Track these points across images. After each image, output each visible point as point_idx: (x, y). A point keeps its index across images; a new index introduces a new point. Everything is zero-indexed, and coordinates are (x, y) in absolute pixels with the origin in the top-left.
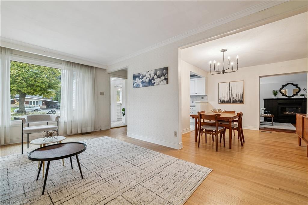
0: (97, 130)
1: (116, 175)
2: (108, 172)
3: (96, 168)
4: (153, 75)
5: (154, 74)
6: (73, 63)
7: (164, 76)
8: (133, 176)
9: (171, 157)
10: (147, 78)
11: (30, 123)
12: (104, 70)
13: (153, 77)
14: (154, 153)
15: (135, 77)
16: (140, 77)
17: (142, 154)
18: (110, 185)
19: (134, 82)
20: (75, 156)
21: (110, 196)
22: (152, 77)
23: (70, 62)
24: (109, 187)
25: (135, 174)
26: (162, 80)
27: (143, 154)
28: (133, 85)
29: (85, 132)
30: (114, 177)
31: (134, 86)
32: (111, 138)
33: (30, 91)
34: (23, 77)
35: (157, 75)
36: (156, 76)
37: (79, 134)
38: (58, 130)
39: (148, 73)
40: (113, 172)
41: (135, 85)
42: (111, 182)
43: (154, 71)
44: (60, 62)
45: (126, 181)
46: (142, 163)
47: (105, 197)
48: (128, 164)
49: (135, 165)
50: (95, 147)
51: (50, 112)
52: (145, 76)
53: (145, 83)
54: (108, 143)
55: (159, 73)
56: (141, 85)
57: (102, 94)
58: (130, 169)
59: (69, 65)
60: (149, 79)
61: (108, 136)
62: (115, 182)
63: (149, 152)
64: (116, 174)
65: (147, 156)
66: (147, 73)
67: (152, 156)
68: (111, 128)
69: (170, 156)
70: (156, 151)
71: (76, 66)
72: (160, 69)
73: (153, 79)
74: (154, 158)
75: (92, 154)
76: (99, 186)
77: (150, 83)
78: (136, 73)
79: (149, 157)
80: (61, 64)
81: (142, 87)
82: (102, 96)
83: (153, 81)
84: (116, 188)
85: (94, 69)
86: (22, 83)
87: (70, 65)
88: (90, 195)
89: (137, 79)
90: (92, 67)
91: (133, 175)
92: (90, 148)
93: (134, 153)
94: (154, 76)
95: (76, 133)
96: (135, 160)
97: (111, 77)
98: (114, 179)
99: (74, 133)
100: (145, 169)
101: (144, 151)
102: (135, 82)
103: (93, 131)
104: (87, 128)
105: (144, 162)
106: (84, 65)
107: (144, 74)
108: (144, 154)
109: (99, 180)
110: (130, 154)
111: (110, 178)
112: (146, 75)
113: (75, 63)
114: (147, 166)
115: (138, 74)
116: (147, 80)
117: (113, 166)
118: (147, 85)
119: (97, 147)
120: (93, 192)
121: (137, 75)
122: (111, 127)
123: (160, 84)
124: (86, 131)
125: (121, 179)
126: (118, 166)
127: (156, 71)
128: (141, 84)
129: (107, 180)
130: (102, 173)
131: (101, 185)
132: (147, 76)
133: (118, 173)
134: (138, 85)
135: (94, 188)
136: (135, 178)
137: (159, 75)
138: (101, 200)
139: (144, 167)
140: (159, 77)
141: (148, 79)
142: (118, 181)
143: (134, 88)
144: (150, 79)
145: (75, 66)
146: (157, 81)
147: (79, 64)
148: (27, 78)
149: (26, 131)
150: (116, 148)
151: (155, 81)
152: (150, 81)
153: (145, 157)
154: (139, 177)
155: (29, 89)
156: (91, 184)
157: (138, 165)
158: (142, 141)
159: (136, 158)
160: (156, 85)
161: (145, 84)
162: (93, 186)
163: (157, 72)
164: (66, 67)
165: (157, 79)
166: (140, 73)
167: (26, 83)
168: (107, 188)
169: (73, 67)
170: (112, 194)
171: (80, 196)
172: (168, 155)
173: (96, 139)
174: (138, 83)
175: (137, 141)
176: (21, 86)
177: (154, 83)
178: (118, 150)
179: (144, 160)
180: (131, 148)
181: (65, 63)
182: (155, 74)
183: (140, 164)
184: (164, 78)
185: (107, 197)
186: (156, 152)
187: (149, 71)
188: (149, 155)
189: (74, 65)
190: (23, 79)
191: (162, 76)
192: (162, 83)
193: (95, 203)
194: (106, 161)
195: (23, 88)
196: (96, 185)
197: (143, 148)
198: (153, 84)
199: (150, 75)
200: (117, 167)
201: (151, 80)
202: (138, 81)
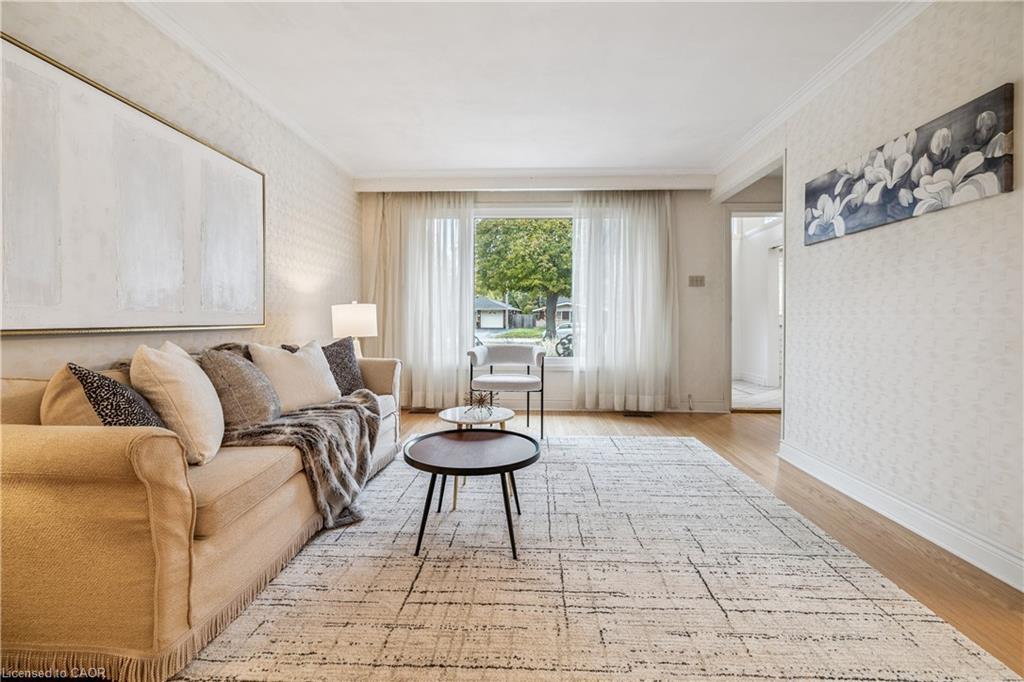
0: (676, 408)
1: (612, 601)
2: (594, 574)
3: (574, 540)
4: (909, 158)
5: (913, 154)
6: (601, 192)
7: (982, 145)
8: (669, 643)
9: (989, 659)
10: (871, 186)
11: (496, 365)
12: (705, 193)
13: (910, 171)
14: (862, 583)
15: (812, 195)
16: (838, 190)
17: (789, 562)
18: (562, 626)
19: (809, 219)
20: (499, 475)
21: (530, 669)
22: (899, 170)
23: (595, 192)
24: (556, 632)
25: (683, 639)
26: (967, 177)
27: (796, 563)
28: (806, 229)
29: (635, 410)
30: (599, 603)
31: (807, 236)
32: (707, 448)
33: (563, 287)
34: (550, 256)
35: (931, 157)
36: (924, 163)
37: (618, 412)
38: (542, 391)
39: (880, 158)
40: (612, 580)
41: (812, 230)
42: (572, 617)
43: (913, 135)
44: (566, 197)
45: (625, 650)
46: (754, 604)
47: (514, 663)
48: (688, 578)
49: (717, 601)
50: (630, 465)
51: (564, 341)
52: (862, 177)
53: (861, 213)
54: (680, 463)
55: (945, 138)
56: (840, 226)
57: (697, 282)
58: (678, 603)
59: (591, 203)
60: (886, 186)
61: (699, 438)
62: (587, 626)
63: (842, 563)
64: (614, 594)
65: (813, 581)
66: (873, 158)
67: (842, 589)
68: (734, 411)
69: (975, 648)
70: (886, 575)
71: (611, 199)
72: (947, 119)
73: (908, 182)
74: (846, 607)
75: (603, 486)
76: (534, 608)
77: (892, 206)
78: (818, 173)
79: (821, 594)
80: (572, 202)
81: (846, 234)
82: (696, 290)
83: (904, 196)
84: (571, 653)
85: (667, 197)
86: (549, 269)
87: (594, 201)
88: (486, 624)
89: (824, 199)
90: (660, 193)
91: (669, 638)
92: (612, 466)
93: (750, 541)
94: (915, 162)
95: (610, 408)
96: (732, 572)
97: (733, 214)
98: (594, 610)
99: (603, 406)
100: (751, 643)
101: (815, 550)
102: (814, 218)
103: (660, 408)
104: (640, 397)
105: (768, 605)
106: (634, 191)
107: (854, 169)
108: (803, 564)
109: (549, 588)
110: (731, 540)
111: (582, 601)
112: (868, 170)
113: (607, 192)
114: (771, 633)
115: (826, 178)
116: (874, 197)
117: (630, 558)
118: (870, 219)
119: (636, 469)
120: (503, 616)
121: (824, 182)
122: (734, 406)
123: (955, 199)
124: (638, 407)
125: (612, 626)
126: (646, 568)
127: (925, 133)
128: (840, 219)
129: (569, 602)
130: (575, 567)
131: (540, 609)
132: (869, 176)
133: (623, 595)
134: (827, 229)
135: (517, 607)
136: (668, 658)
137: (943, 152)
138: (496, 663)
139: (749, 630)
140: (946, 161)
141: (878, 188)
142: (598, 627)
143: (806, 245)
144: (890, 186)
145: (607, 201)
146: (932, 186)
147: (617, 191)
148: (559, 257)
149: (479, 383)
150: (693, 492)
151: (917, 193)
152: (889, 195)
153: (796, 580)
154: (692, 663)
155: (562, 281)
156: (519, 586)
157: (726, 604)
158: (834, 498)
159: (746, 565)
160: (929, 211)
161: (861, 217)
162: (519, 598)
163: (931, 137)
164: (582, 209)
165: (932, 175)
166: (835, 170)
167: (555, 269)
168: (548, 630)
169: (601, 206)
170: (542, 665)
171: (467, 607)
172: (960, 636)
173: (653, 438)
174: (825, 219)
175: (811, 490)
176: (548, 276)
177: (916, 201)
178: (695, 501)
179: (783, 593)
180: (753, 512)
181: (580, 198)
182: (921, 150)
183: (742, 604)
184: (982, 160)
185: (519, 663)
186: (886, 581)
187: (881, 149)
188: (827, 581)
189: (604, 199)
190: (551, 259)
191: (965, 152)
192: (967, 191)
193: (476, 660)
194: (623, 530)
195: (551, 280)
196: (529, 597)
197: (822, 533)
198: (908, 212)
199: (889, 165)
200: (639, 570)
201: (897, 188)
202: (829, 208)
